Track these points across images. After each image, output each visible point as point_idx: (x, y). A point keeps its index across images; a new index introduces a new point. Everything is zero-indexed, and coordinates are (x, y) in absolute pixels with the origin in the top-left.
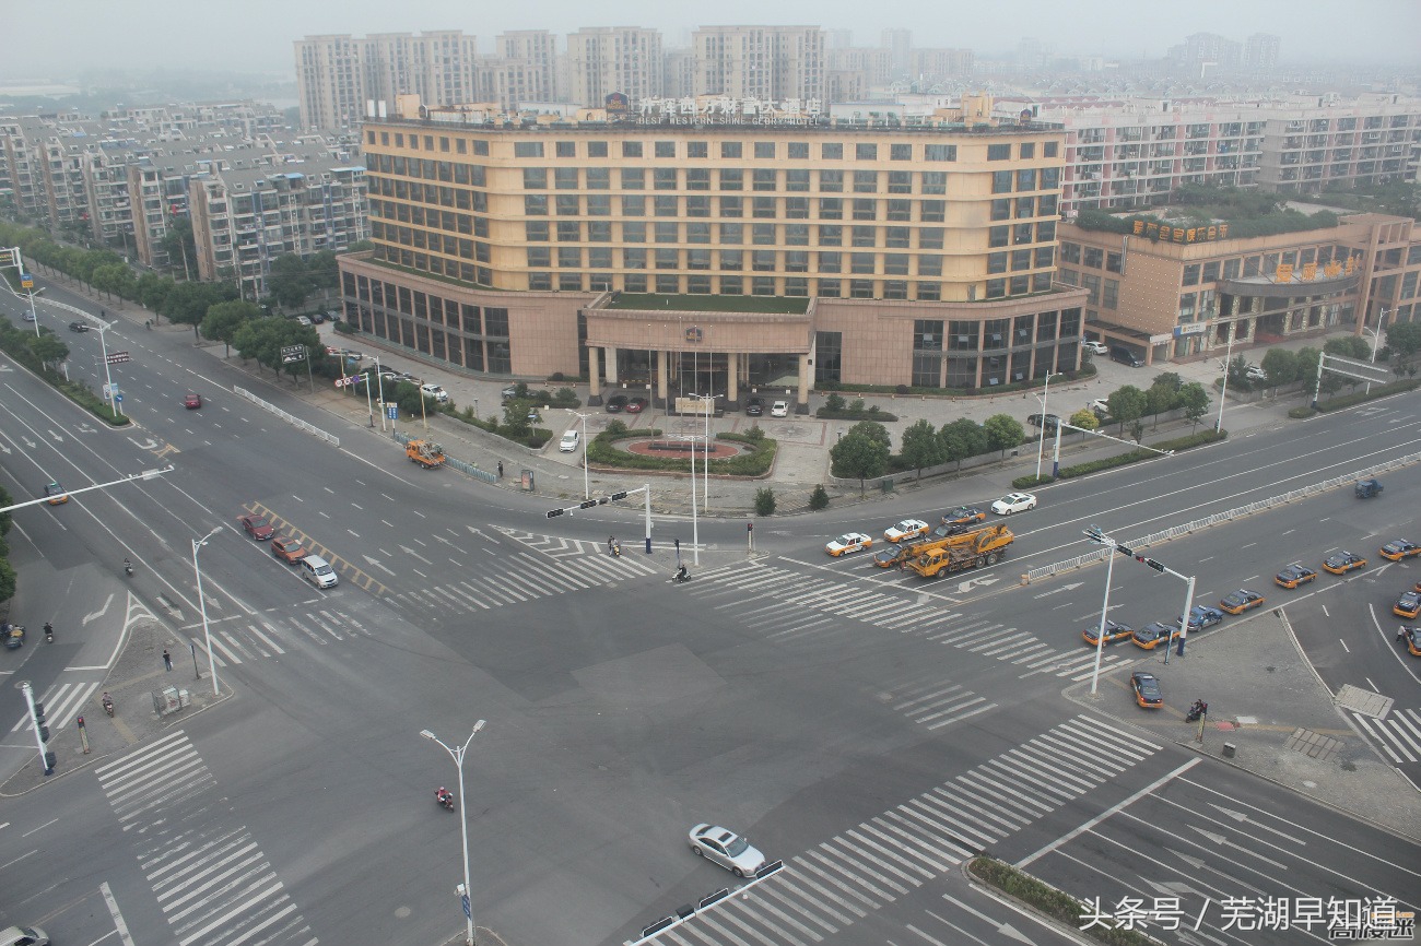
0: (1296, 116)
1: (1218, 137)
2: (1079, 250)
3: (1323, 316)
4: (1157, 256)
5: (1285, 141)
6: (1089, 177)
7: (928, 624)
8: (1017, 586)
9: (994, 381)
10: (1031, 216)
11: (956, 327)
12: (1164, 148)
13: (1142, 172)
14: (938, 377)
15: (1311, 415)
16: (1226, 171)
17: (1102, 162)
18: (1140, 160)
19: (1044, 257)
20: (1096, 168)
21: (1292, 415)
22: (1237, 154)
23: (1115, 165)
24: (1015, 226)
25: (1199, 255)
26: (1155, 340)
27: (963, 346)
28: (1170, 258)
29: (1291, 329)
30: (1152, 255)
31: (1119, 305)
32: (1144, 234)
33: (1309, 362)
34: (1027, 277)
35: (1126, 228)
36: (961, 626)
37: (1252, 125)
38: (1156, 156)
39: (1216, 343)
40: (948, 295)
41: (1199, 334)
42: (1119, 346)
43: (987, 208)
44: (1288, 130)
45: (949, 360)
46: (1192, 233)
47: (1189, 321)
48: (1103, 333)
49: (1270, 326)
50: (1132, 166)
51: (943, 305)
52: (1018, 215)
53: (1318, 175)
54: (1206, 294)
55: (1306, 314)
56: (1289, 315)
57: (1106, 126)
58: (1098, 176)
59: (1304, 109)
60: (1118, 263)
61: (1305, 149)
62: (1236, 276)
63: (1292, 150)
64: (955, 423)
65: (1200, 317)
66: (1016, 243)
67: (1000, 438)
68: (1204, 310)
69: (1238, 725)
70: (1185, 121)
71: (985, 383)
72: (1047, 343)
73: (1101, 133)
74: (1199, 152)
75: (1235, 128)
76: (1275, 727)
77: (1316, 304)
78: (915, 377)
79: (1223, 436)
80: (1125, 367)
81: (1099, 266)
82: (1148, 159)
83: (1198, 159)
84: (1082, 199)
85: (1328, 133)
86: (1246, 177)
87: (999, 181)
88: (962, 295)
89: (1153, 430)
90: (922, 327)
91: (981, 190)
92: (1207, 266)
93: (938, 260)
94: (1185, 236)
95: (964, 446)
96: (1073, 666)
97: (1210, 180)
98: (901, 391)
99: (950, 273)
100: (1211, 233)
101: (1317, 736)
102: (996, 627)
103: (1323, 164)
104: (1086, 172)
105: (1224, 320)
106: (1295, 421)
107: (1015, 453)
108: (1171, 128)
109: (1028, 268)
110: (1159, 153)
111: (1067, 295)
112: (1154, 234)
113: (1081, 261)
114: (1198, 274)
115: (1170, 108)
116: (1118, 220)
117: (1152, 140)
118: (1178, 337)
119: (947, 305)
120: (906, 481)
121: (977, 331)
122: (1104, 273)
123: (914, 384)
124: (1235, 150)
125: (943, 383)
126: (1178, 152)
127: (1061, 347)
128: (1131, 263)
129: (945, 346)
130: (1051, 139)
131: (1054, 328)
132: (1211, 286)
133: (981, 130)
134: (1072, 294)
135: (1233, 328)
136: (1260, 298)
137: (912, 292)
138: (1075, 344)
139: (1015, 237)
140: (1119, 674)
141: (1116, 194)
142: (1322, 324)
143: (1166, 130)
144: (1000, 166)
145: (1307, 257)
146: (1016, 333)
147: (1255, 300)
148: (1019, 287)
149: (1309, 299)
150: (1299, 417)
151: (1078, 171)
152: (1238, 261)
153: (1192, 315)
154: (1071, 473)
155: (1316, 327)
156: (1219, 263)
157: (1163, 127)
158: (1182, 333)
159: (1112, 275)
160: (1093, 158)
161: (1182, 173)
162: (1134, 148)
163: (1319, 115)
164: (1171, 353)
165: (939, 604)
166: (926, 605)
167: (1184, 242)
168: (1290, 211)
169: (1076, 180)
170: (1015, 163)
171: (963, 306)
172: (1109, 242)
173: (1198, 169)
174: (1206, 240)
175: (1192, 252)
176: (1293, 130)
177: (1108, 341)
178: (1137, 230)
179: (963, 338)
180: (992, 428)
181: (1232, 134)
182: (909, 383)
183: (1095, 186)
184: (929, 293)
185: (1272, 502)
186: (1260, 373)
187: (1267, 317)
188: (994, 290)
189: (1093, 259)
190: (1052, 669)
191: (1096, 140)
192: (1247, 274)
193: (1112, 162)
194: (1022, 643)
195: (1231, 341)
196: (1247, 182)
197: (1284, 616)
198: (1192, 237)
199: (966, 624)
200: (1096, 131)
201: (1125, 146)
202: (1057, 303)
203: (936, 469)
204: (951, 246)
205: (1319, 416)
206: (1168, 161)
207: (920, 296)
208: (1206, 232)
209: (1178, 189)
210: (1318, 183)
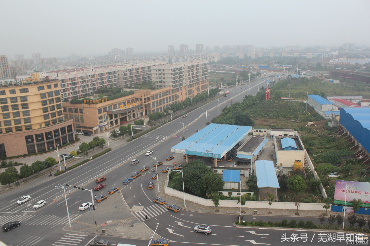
0: (125, 69)
1: (107, 76)
2: (72, 109)
3: (136, 115)
4: (91, 108)
5: (123, 75)
6: (74, 90)
7: (25, 221)
8: (53, 203)
9: (51, 148)
10: (54, 103)
11: (37, 136)
12: (93, 80)
13: (88, 87)
14: (35, 150)
15: (132, 140)
16: (110, 83)
17: (77, 86)
18: (87, 84)
19: (60, 113)
20: (75, 87)
21: (128, 141)
22: (112, 79)
23: (81, 86)
24: (50, 106)
25: (101, 106)
26: (94, 129)
27: (40, 140)
28: (94, 108)
29: (129, 119)
30: (89, 108)
31: (85, 121)
32: (86, 103)
33: (129, 128)
34: (56, 119)
35: (82, 102)
36: (35, 218)
37: (114, 72)
38: (91, 82)
39: (111, 126)
40: (34, 127)
41: (106, 125)
42: (85, 132)
43: (41, 103)
44: (123, 72)
45: (37, 145)
46: (98, 101)
47: (102, 122)
48: (82, 129)
49: (124, 120)
50: (85, 86)
51: (33, 131)
52: (50, 104)
53: (133, 82)
54: (105, 115)
55: (132, 115)
56: (128, 117)
57: (76, 77)
58: (77, 89)
59: (127, 66)
60: (82, 111)
61: (129, 76)
62: (112, 109)
63: (125, 77)
64: (35, 163)
65: (105, 121)
66: (51, 111)
67: (50, 164)
68: (106, 119)
69: (107, 224)
70: (97, 73)
71: (49, 149)
72: (64, 135)
73: (75, 79)
74: (103, 80)
75: (110, 73)
76: (116, 221)
77: (134, 112)
78: (28, 151)
79: (110, 150)
80: (88, 137)
81: (78, 112)
82: (89, 83)
83: (102, 82)
84: (74, 96)
85: (133, 72)
86: (116, 84)
87: (43, 96)
88: (38, 127)
89: (93, 152)
90: (27, 138)
91: (38, 99)
92: (104, 108)
93: (29, 119)
94: (96, 102)
95: (38, 168)
96: (65, 221)
97: (106, 87)
98: (25, 156)
99: (33, 122)
100: (103, 100)
101: (126, 221)
102: (45, 216)
103: (134, 79)
104: (73, 89)
105: (111, 120)
106: (129, 142)
107: (56, 166)
108: (94, 75)
109: (56, 116)
110: (92, 81)
111: (67, 122)
112: (89, 102)
113: (73, 112)
114: (102, 111)
115: (94, 70)
116: (80, 100)
117: (89, 78)
118: (100, 127)
119: (34, 130)
120: (24, 181)
121: (33, 138)
122: (79, 114)
123: (29, 153)
124: (112, 78)
125: (37, 151)
126: (97, 81)
127: (68, 135)
128: (85, 110)
129: (35, 141)
130: (56, 83)
131: (65, 131)
132: (106, 113)
133: (36, 83)
134: (68, 121)
135: (114, 122)
136: (119, 114)
137: (24, 129)
138: (72, 134)
139: (50, 109)
140: (78, 219)
141: (83, 93)
142: (136, 117)
143: (93, 76)
144: (42, 92)
145: (129, 102)
146: (55, 135)
147: (118, 114)
148: (54, 122)
149: (132, 112)
150: (129, 141)
151: (81, 87)
152: (111, 106)
153: (103, 121)
154: (70, 169)
155: (135, 118)
156: (107, 107)
157: (92, 75)
158: (101, 126)
159: (81, 114)
160: (75, 85)
161: (99, 85)
162: (85, 81)
163: (130, 68)
164: (99, 131)
165: (29, 214)
166: (26, 215)
167: (96, 103)
168: (125, 91)
169: (71, 91)
170: (46, 90)
171: (39, 129)
172: (79, 106)
173: (103, 84)
174: (102, 102)
175: (99, 106)
176: (125, 72)
177: (83, 131)
178: (85, 102)
179: (40, 138)
180: (46, 161)
181: (110, 75)
182: (27, 153)
183: (76, 92)
184: (29, 128)
185: (120, 164)
186: (120, 132)
187: (122, 118)
188: (47, 124)
189: (76, 111)
190: (60, 223)
191: (74, 80)
192: (115, 108)
193: (80, 85)
194: (52, 218)
195: (114, 125)
196: (116, 85)
197: (121, 193)
198: (98, 102)
199: (37, 217)
200: (74, 78)
201: (82, 81)
202: (65, 124)
203: (33, 176)
204: (32, 115)
205: (134, 140)
206: (95, 83)
207: (26, 129)
208: (101, 100)
209: (98, 90)
210: (133, 83)
